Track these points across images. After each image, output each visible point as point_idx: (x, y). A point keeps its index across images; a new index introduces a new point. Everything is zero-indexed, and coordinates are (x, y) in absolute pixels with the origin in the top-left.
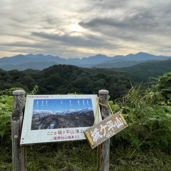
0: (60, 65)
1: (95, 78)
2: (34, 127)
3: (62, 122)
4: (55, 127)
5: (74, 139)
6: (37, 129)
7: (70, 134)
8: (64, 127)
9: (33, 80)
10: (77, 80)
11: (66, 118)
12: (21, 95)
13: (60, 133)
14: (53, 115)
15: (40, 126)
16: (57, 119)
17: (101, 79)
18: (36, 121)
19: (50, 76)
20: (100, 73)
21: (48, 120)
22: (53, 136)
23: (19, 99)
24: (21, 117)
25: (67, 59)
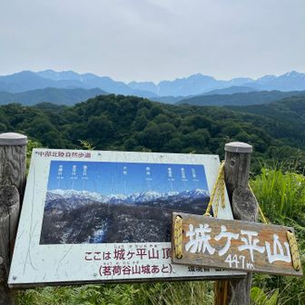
0: (112, 96)
1: (187, 127)
2: (48, 237)
3: (126, 225)
4: (106, 240)
5: (160, 275)
6: (57, 241)
7: (146, 261)
8: (131, 239)
9: (53, 126)
10: (146, 129)
11: (136, 216)
12: (18, 146)
13: (120, 255)
14: (103, 206)
15: (65, 235)
16: (111, 217)
17: (199, 130)
18: (55, 219)
20: (198, 115)
21: (88, 218)
22: (101, 263)
23: (11, 157)
24: (15, 207)
25: (126, 83)
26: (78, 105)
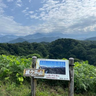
3: (51, 71)
4: (47, 73)
5: (55, 79)
7: (53, 77)
13: (49, 75)
14: (47, 68)
16: (48, 70)
19: (56, 46)
22: (46, 76)
23: (34, 60)
24: (35, 67)
26: (52, 42)
